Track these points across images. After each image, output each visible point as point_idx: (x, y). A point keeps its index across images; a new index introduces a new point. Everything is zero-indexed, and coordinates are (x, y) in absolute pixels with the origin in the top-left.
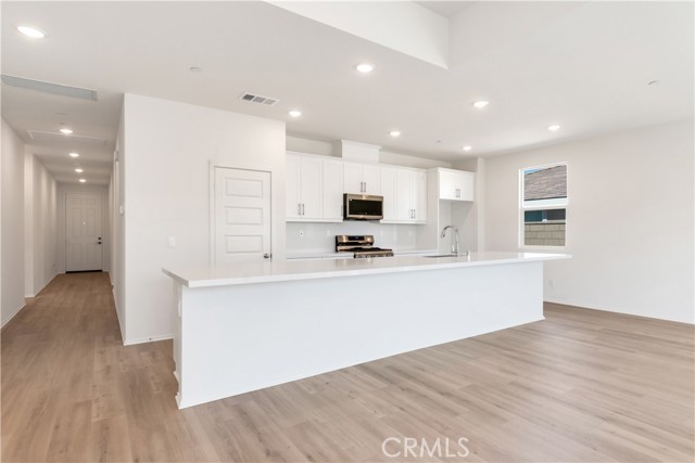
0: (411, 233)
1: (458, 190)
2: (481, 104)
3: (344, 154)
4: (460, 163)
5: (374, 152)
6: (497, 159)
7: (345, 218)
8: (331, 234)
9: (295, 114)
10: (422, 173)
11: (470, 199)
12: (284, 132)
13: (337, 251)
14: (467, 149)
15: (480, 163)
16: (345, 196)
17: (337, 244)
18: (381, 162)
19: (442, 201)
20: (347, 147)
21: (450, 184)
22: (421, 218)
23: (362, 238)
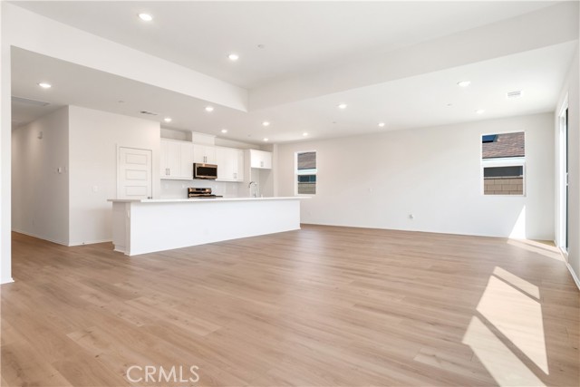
0: (234, 187)
1: (262, 163)
2: (266, 124)
3: (194, 139)
4: (263, 147)
5: (211, 139)
6: (283, 145)
7: (195, 177)
8: (185, 187)
9: (168, 120)
10: (241, 151)
11: (269, 168)
12: (159, 127)
13: (189, 197)
14: (266, 140)
15: (275, 147)
16: (194, 164)
17: (189, 193)
18: (216, 145)
19: (252, 169)
20: (195, 136)
21: (258, 159)
22: (240, 178)
23: (204, 189)
